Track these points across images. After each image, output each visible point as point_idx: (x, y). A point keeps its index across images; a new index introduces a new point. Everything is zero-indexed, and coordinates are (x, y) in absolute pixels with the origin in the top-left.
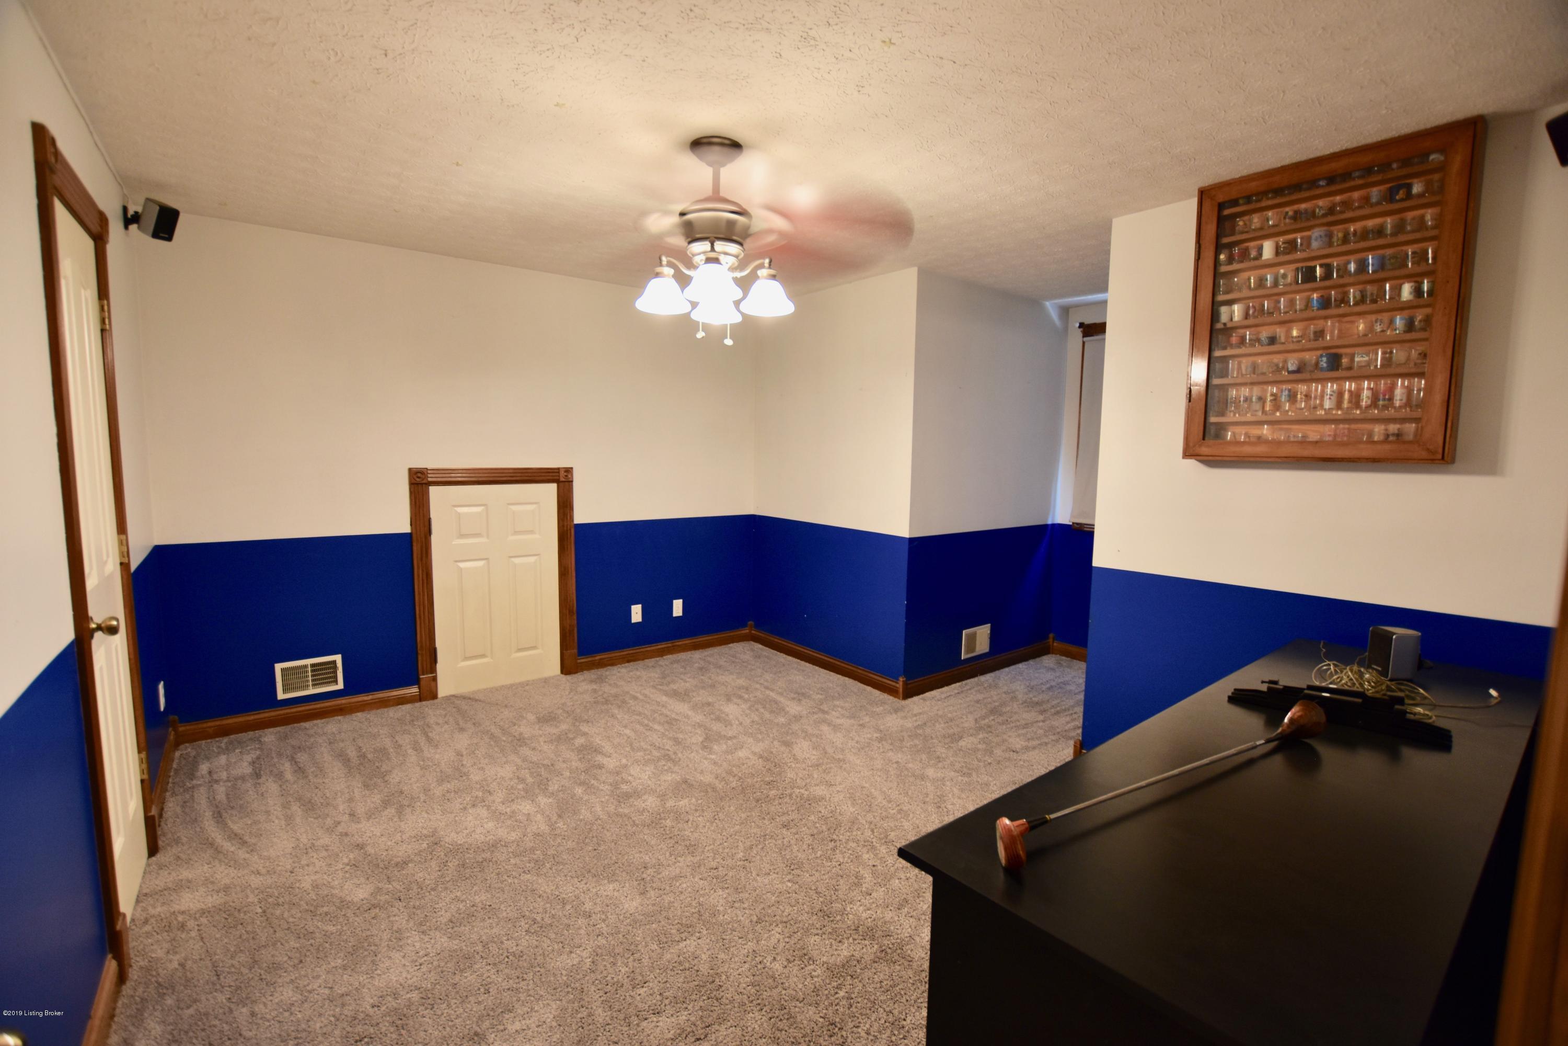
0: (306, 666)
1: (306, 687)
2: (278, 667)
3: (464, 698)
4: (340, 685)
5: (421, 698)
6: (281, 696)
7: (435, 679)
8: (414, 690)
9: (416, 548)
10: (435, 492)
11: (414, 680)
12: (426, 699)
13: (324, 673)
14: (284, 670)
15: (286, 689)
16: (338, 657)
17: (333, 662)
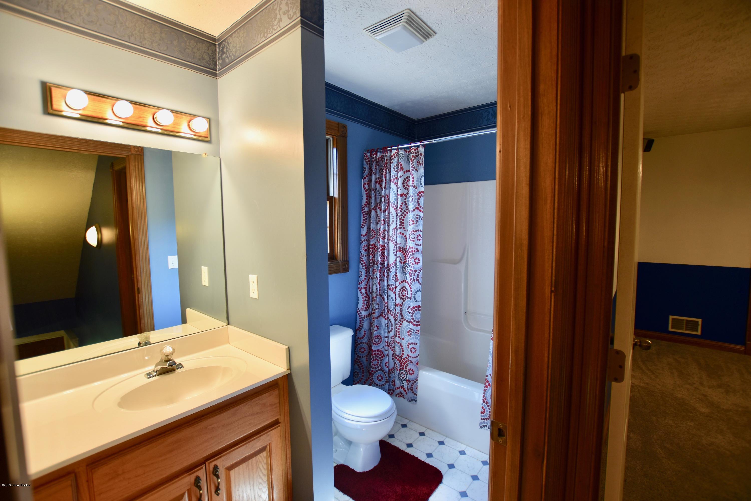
0: (683, 320)
1: (682, 328)
2: (671, 317)
4: (699, 333)
5: (745, 353)
6: (670, 329)
11: (743, 343)
12: (748, 354)
13: (694, 326)
14: (673, 319)
15: (673, 328)
16: (700, 321)
17: (698, 322)
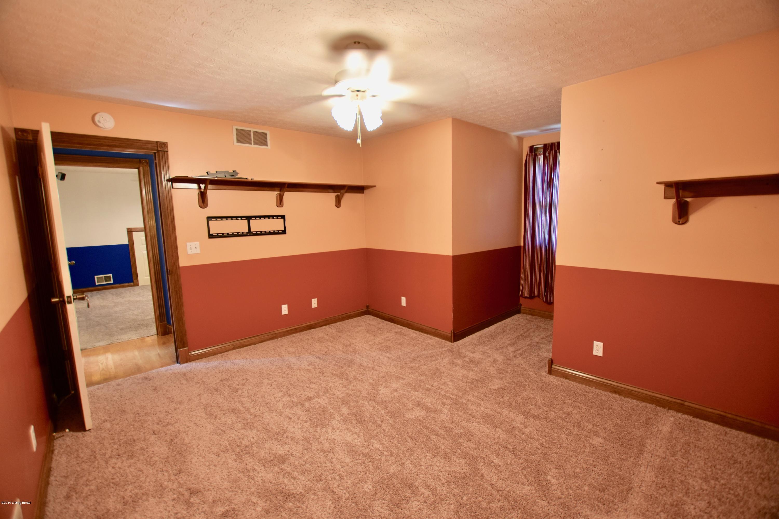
0: (103, 277)
1: (103, 282)
2: (96, 277)
3: (146, 285)
4: (112, 282)
5: (134, 286)
6: (97, 284)
7: (138, 281)
8: (132, 284)
9: (130, 248)
10: (134, 233)
11: (132, 281)
12: (135, 286)
13: (108, 279)
14: (97, 278)
15: (98, 282)
16: (111, 275)
17: (110, 276)
